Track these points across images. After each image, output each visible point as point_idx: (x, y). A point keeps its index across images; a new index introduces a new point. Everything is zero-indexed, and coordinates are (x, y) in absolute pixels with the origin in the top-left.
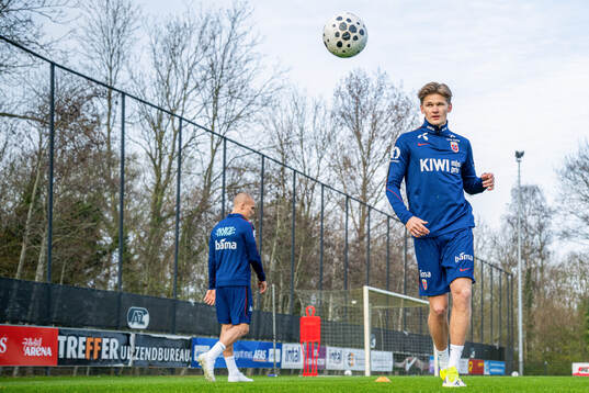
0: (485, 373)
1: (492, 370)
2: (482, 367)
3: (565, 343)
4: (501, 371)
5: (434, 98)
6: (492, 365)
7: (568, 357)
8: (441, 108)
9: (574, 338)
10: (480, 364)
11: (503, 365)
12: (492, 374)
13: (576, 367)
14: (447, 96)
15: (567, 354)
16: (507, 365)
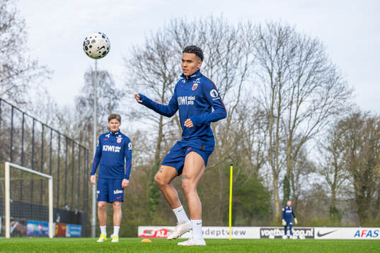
0: (68, 235)
1: (73, 233)
2: (65, 231)
3: (131, 209)
4: (78, 233)
5: (114, 121)
6: (72, 228)
7: (134, 222)
8: (117, 125)
9: (138, 205)
10: (63, 228)
11: (80, 228)
12: (72, 236)
13: (141, 230)
14: (119, 120)
15: (133, 219)
16: (82, 228)
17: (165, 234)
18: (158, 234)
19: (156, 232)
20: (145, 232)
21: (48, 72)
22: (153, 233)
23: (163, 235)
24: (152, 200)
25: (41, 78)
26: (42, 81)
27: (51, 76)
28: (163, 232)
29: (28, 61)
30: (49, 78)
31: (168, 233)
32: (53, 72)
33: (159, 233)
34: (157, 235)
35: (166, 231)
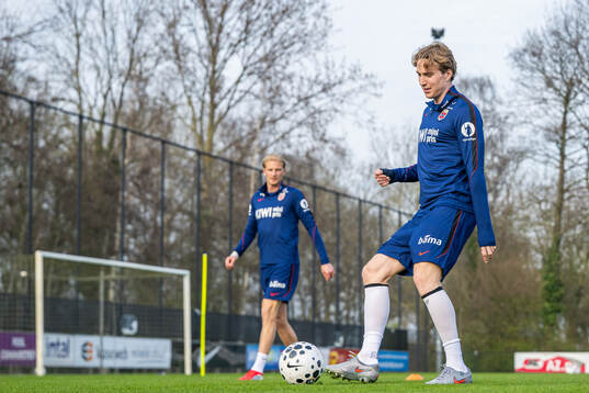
11: (405, 357)
13: (520, 359)
17: (562, 365)
18: (550, 367)
19: (546, 363)
20: (526, 362)
21: (374, 85)
22: (540, 365)
23: (557, 368)
24: (547, 305)
25: (362, 96)
26: (365, 101)
27: (379, 91)
28: (558, 362)
29: (342, 67)
30: (376, 95)
31: (567, 364)
32: (381, 85)
33: (551, 363)
34: (548, 368)
35: (563, 361)
